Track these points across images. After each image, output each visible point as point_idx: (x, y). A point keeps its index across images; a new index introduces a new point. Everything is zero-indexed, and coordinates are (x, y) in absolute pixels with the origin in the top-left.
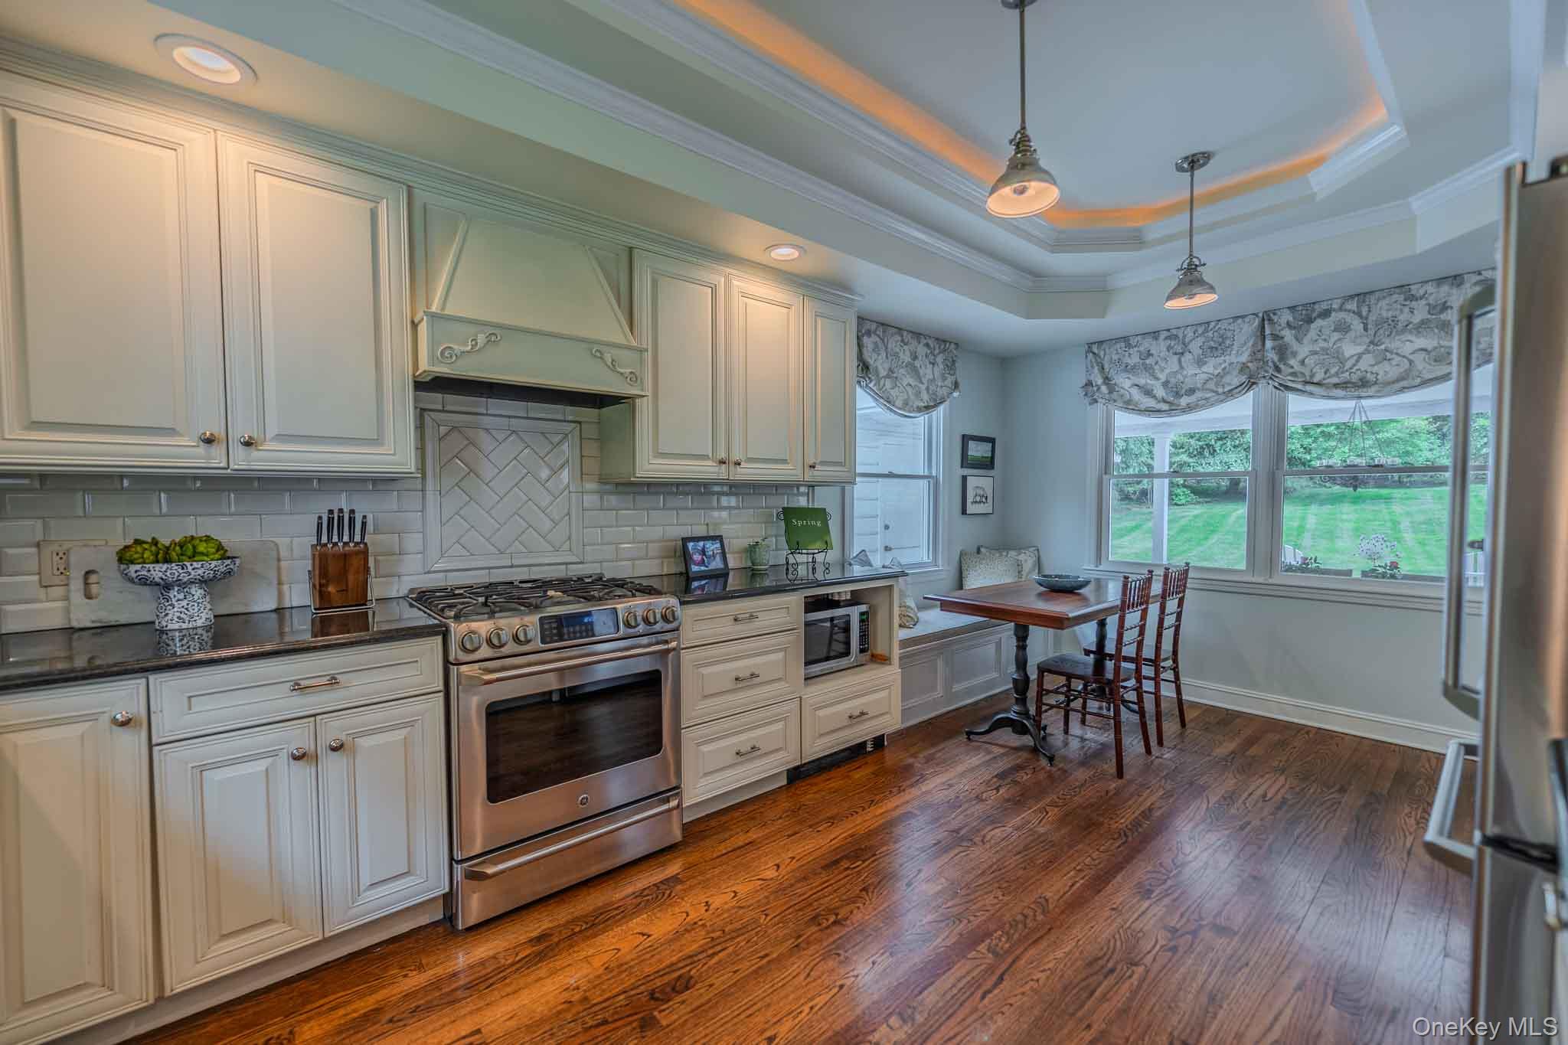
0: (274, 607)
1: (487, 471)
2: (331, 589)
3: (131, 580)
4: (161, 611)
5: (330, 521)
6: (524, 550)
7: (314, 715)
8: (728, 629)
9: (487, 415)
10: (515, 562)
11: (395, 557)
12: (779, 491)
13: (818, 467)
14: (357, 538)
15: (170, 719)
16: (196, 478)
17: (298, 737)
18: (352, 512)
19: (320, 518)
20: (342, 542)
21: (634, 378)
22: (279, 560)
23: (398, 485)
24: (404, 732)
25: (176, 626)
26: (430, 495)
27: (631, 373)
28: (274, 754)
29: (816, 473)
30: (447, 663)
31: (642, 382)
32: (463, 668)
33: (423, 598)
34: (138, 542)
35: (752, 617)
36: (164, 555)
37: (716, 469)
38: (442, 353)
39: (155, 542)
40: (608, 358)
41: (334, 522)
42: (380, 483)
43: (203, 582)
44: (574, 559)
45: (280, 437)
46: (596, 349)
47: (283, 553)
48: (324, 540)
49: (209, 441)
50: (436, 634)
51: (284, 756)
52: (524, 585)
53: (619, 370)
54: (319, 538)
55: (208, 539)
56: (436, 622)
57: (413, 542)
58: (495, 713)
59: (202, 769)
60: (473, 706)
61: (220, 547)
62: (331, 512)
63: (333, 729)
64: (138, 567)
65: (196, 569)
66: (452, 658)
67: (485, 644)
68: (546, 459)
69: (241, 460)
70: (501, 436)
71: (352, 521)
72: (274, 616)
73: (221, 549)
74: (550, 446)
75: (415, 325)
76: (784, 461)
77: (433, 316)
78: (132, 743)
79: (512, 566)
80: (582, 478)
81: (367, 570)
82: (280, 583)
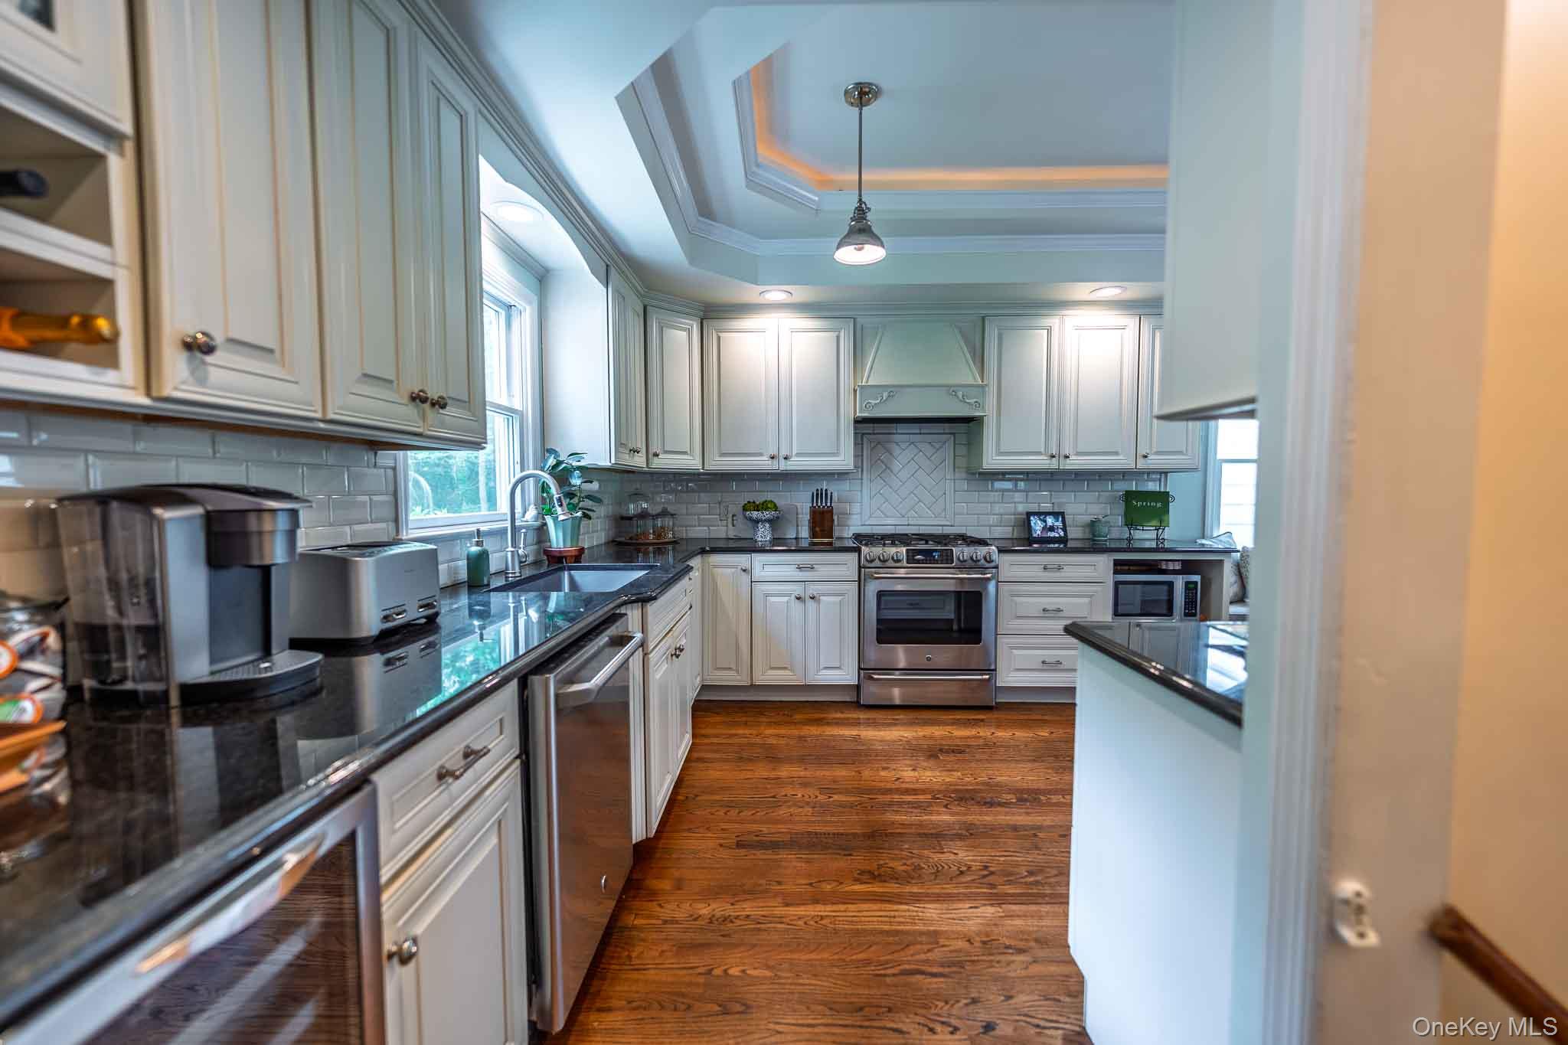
0: (794, 536)
1: (896, 465)
2: (817, 529)
3: (746, 518)
4: (755, 533)
5: (817, 494)
6: (916, 515)
7: (805, 582)
8: (1036, 573)
9: (897, 433)
10: (911, 523)
11: (846, 516)
12: (1126, 478)
13: (1150, 457)
14: (829, 504)
15: (758, 573)
16: (768, 474)
17: (798, 589)
18: (826, 490)
19: (813, 494)
20: (822, 504)
21: (978, 405)
22: (797, 514)
23: (851, 476)
24: (840, 598)
25: (760, 539)
26: (865, 481)
27: (976, 402)
28: (790, 595)
29: (1149, 461)
30: (860, 567)
31: (983, 407)
32: (867, 570)
33: (858, 537)
34: (749, 502)
35: (1059, 568)
36: (757, 508)
37: (1048, 462)
38: (866, 406)
39: (754, 502)
40: (960, 394)
41: (819, 495)
42: (840, 475)
43: (769, 521)
44: (948, 523)
45: (798, 455)
46: (952, 390)
47: (800, 511)
48: (815, 505)
49: (773, 458)
50: (855, 551)
51: (793, 597)
52: (914, 537)
53: (968, 401)
54: (813, 504)
55: (772, 502)
56: (855, 545)
57: (856, 508)
58: (881, 594)
59: (767, 595)
60: (872, 588)
61: (775, 505)
62: (817, 490)
63: (813, 589)
64: (749, 512)
65: (767, 514)
66: (861, 565)
67: (877, 560)
68: (932, 458)
69: (784, 466)
70: (903, 446)
71: (826, 494)
72: (794, 541)
73: (776, 508)
74: (935, 450)
75: (855, 391)
76: (1116, 453)
77: (862, 387)
78: (745, 578)
79: (908, 525)
80: (954, 471)
81: (833, 521)
82: (797, 526)
